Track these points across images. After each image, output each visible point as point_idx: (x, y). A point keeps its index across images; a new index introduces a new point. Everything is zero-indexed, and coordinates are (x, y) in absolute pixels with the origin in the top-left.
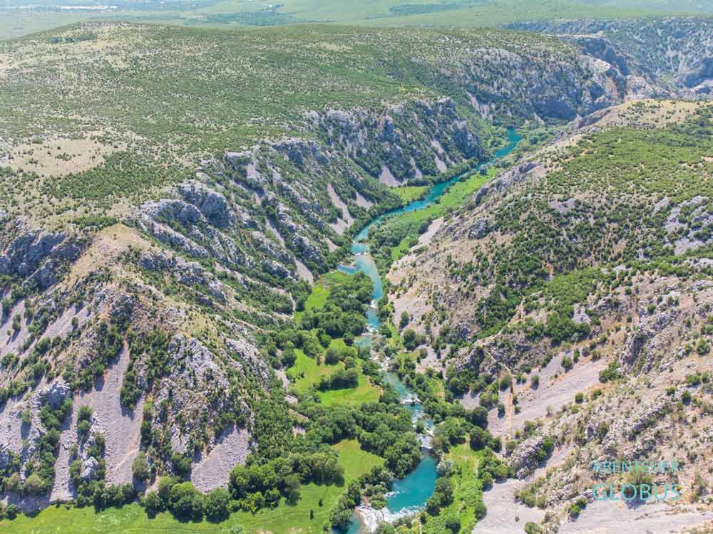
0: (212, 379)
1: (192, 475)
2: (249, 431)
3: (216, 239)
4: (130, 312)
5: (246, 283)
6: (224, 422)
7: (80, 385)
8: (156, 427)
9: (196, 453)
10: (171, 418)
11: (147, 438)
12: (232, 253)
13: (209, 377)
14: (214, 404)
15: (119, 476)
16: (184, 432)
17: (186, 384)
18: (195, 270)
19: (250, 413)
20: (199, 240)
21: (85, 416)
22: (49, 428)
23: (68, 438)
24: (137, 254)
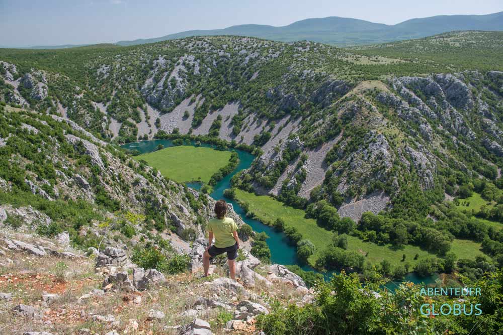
0: (381, 159)
1: (341, 208)
2: (391, 199)
3: (448, 111)
4: (353, 115)
5: (459, 145)
6: (375, 186)
7: (310, 145)
8: (335, 176)
9: (349, 197)
10: (345, 174)
11: (327, 182)
12: (457, 123)
13: (380, 157)
14: (375, 173)
15: (305, 194)
16: (348, 182)
17: (363, 157)
18: (414, 113)
19: (397, 189)
20: (432, 106)
21: (304, 159)
22: (284, 158)
23: (291, 168)
24: (378, 93)
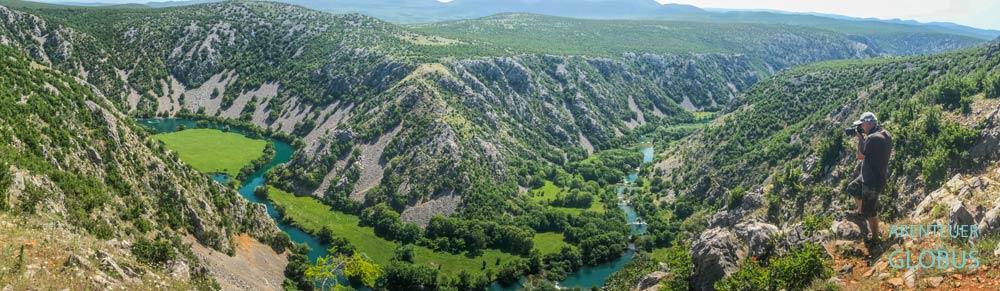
0: (448, 152)
1: (404, 212)
2: (462, 198)
3: (511, 96)
4: (414, 102)
5: (525, 132)
6: (444, 184)
7: (364, 138)
8: (395, 175)
9: (413, 199)
10: (407, 171)
11: (385, 181)
12: (521, 109)
13: (447, 150)
14: (442, 169)
15: (358, 196)
16: (411, 182)
17: (428, 151)
18: (478, 100)
19: (469, 185)
20: (496, 92)
21: (357, 154)
22: (332, 152)
23: (341, 165)
24: (439, 77)
